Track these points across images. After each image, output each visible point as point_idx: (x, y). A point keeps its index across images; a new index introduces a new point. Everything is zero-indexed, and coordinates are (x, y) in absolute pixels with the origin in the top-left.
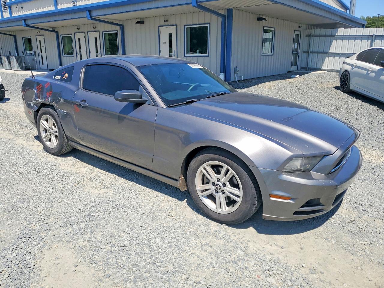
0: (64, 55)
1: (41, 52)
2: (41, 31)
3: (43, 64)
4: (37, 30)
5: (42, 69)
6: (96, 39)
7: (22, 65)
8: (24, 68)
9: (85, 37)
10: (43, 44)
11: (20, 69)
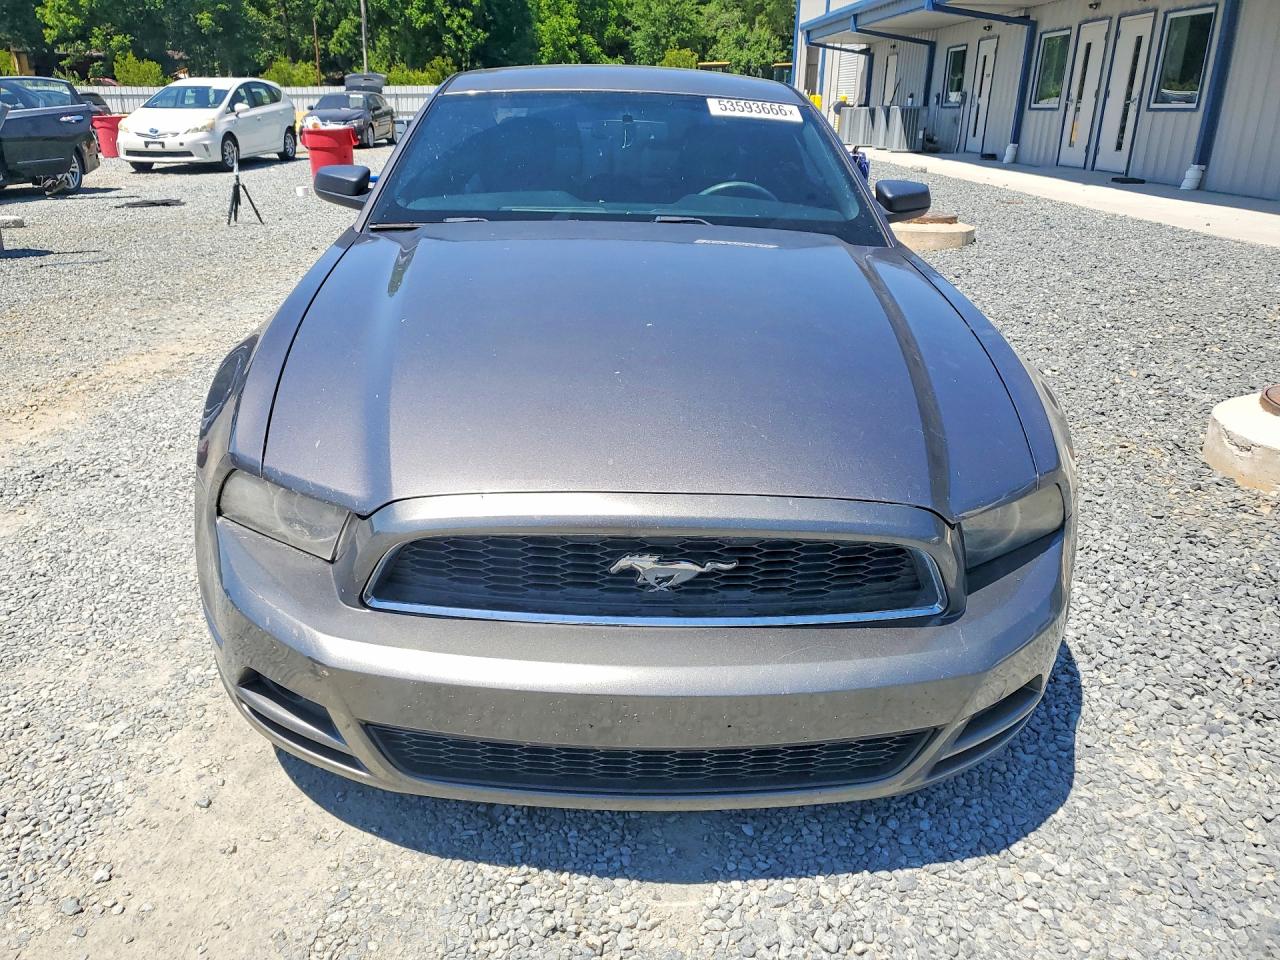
0: (1033, 106)
1: (980, 96)
2: (996, 24)
3: (974, 135)
4: (986, 22)
5: (969, 152)
6: (1139, 40)
7: (916, 134)
8: (919, 145)
9: (1107, 38)
10: (989, 70)
11: (906, 150)
